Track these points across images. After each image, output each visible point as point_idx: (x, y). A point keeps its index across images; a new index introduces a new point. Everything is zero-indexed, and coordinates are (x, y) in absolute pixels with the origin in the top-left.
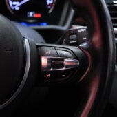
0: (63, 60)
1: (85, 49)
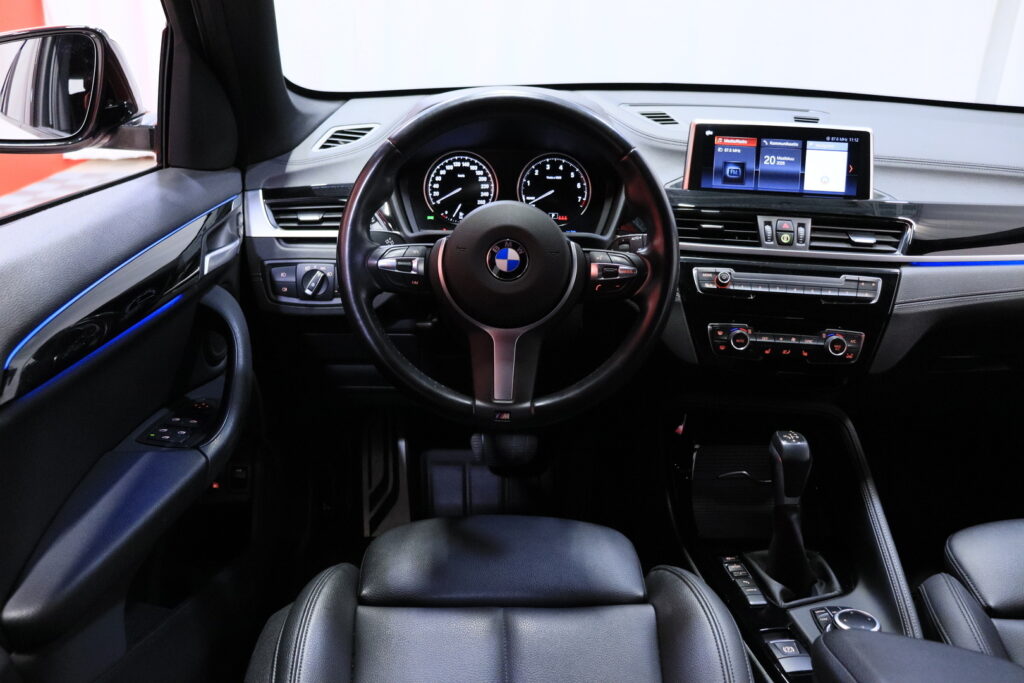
0: (617, 267)
1: (644, 256)
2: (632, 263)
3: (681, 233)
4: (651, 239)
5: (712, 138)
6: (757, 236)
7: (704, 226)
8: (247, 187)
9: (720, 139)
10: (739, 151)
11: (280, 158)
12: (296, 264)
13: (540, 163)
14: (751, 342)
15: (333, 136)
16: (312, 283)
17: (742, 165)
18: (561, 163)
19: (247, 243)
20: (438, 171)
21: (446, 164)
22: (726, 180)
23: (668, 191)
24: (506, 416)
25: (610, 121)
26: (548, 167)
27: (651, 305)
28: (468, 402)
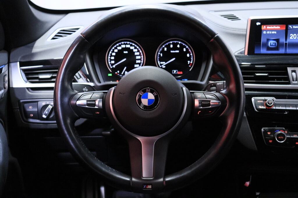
0: (210, 101)
1: (224, 94)
2: (218, 98)
3: (245, 78)
4: (228, 84)
5: (260, 26)
6: (287, 79)
7: (257, 74)
8: (11, 61)
9: (265, 27)
10: (275, 32)
11: (29, 45)
12: (37, 102)
13: (167, 44)
14: (287, 138)
15: (59, 33)
16: (46, 112)
17: (277, 40)
18: (178, 44)
19: (10, 91)
20: (113, 50)
21: (117, 46)
22: (269, 49)
23: (236, 56)
24: (150, 187)
25: (204, 20)
26: (172, 46)
27: (230, 122)
28: (128, 179)
